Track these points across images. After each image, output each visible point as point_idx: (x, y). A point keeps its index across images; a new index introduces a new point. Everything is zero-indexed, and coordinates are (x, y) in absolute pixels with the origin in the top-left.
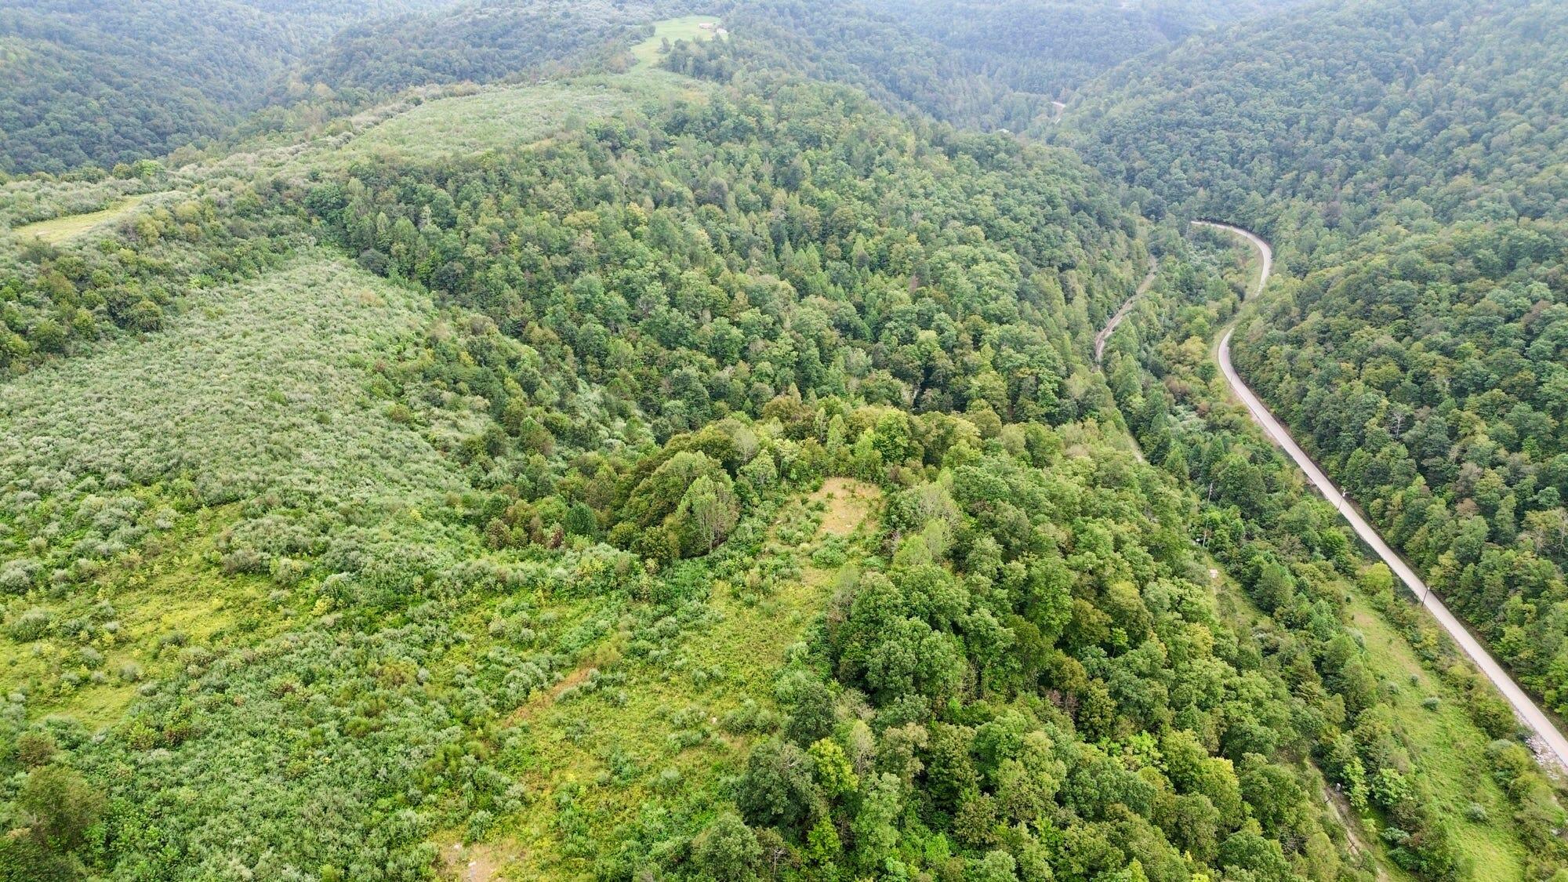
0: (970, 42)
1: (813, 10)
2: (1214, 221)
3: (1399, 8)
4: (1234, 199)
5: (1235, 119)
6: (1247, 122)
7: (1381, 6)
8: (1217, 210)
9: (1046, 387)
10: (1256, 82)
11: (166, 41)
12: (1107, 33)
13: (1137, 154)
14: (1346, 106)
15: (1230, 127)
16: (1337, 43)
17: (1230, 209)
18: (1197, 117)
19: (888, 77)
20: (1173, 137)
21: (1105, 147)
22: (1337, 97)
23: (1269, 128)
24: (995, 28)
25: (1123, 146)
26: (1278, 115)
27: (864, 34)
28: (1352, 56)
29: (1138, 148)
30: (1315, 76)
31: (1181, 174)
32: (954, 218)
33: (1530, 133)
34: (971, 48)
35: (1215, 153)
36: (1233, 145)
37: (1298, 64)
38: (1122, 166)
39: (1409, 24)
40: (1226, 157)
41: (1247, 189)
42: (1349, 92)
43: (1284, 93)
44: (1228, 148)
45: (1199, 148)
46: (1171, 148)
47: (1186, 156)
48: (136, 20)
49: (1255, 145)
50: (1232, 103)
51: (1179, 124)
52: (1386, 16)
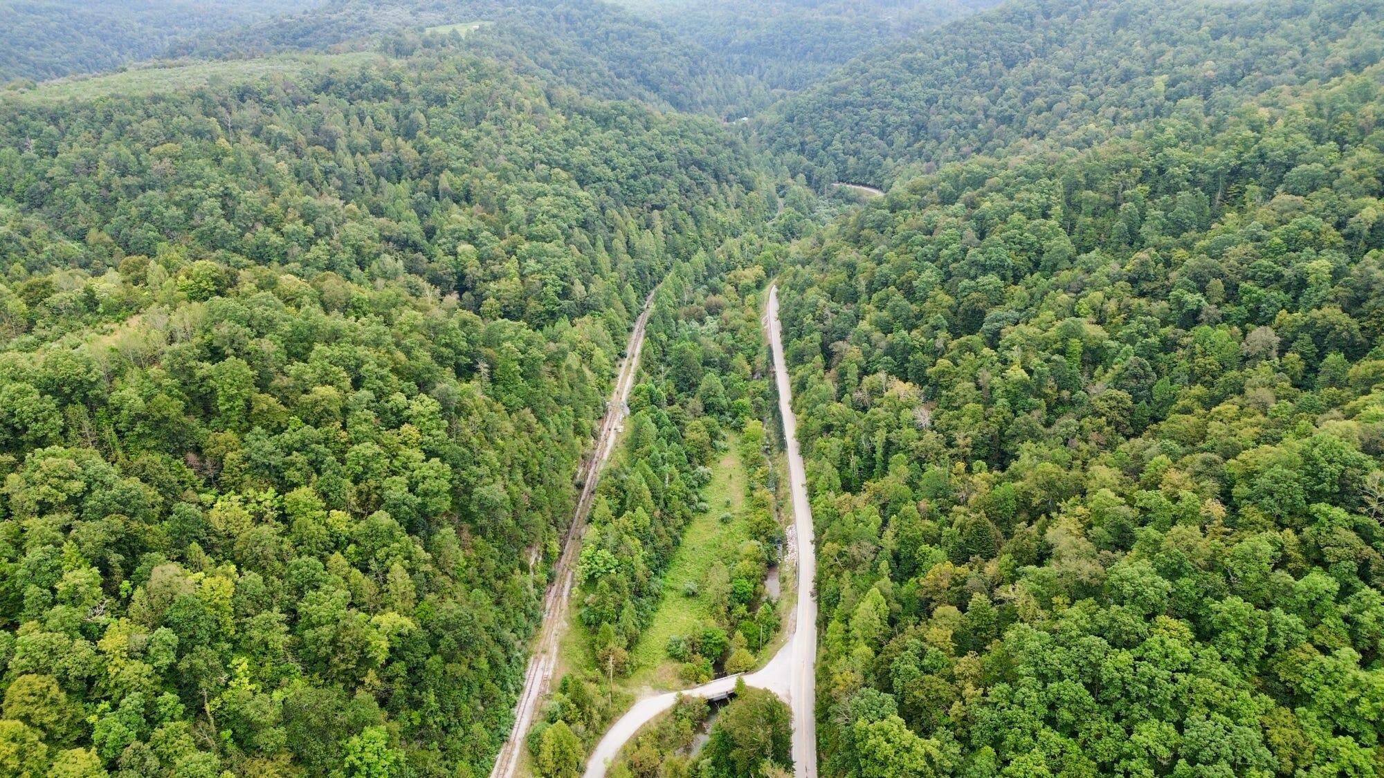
0: (748, 48)
1: (586, 17)
2: (859, 184)
3: (1034, 6)
4: (873, 164)
5: (889, 99)
6: (897, 102)
7: (1021, 4)
8: (863, 174)
9: (549, 290)
10: (910, 68)
11: (43, 46)
12: (858, 39)
13: (810, 130)
14: (977, 87)
15: (885, 106)
16: (980, 36)
17: (872, 173)
18: (860, 98)
19: (638, 72)
20: (839, 116)
21: (788, 124)
22: (969, 80)
23: (913, 106)
24: (768, 36)
25: (801, 123)
26: (921, 95)
27: (626, 36)
28: (989, 47)
29: (812, 126)
30: (956, 64)
31: (840, 146)
32: (542, 162)
33: (1084, 101)
34: (749, 53)
35: (868, 128)
36: (883, 122)
37: (946, 54)
38: (797, 140)
39: (1039, 19)
40: (876, 130)
41: (885, 157)
42: (979, 76)
43: (930, 77)
44: (879, 123)
45: (857, 124)
46: (836, 124)
47: (847, 131)
48: (17, 28)
49: (898, 120)
50: (889, 86)
51: (846, 104)
52: (1022, 13)
